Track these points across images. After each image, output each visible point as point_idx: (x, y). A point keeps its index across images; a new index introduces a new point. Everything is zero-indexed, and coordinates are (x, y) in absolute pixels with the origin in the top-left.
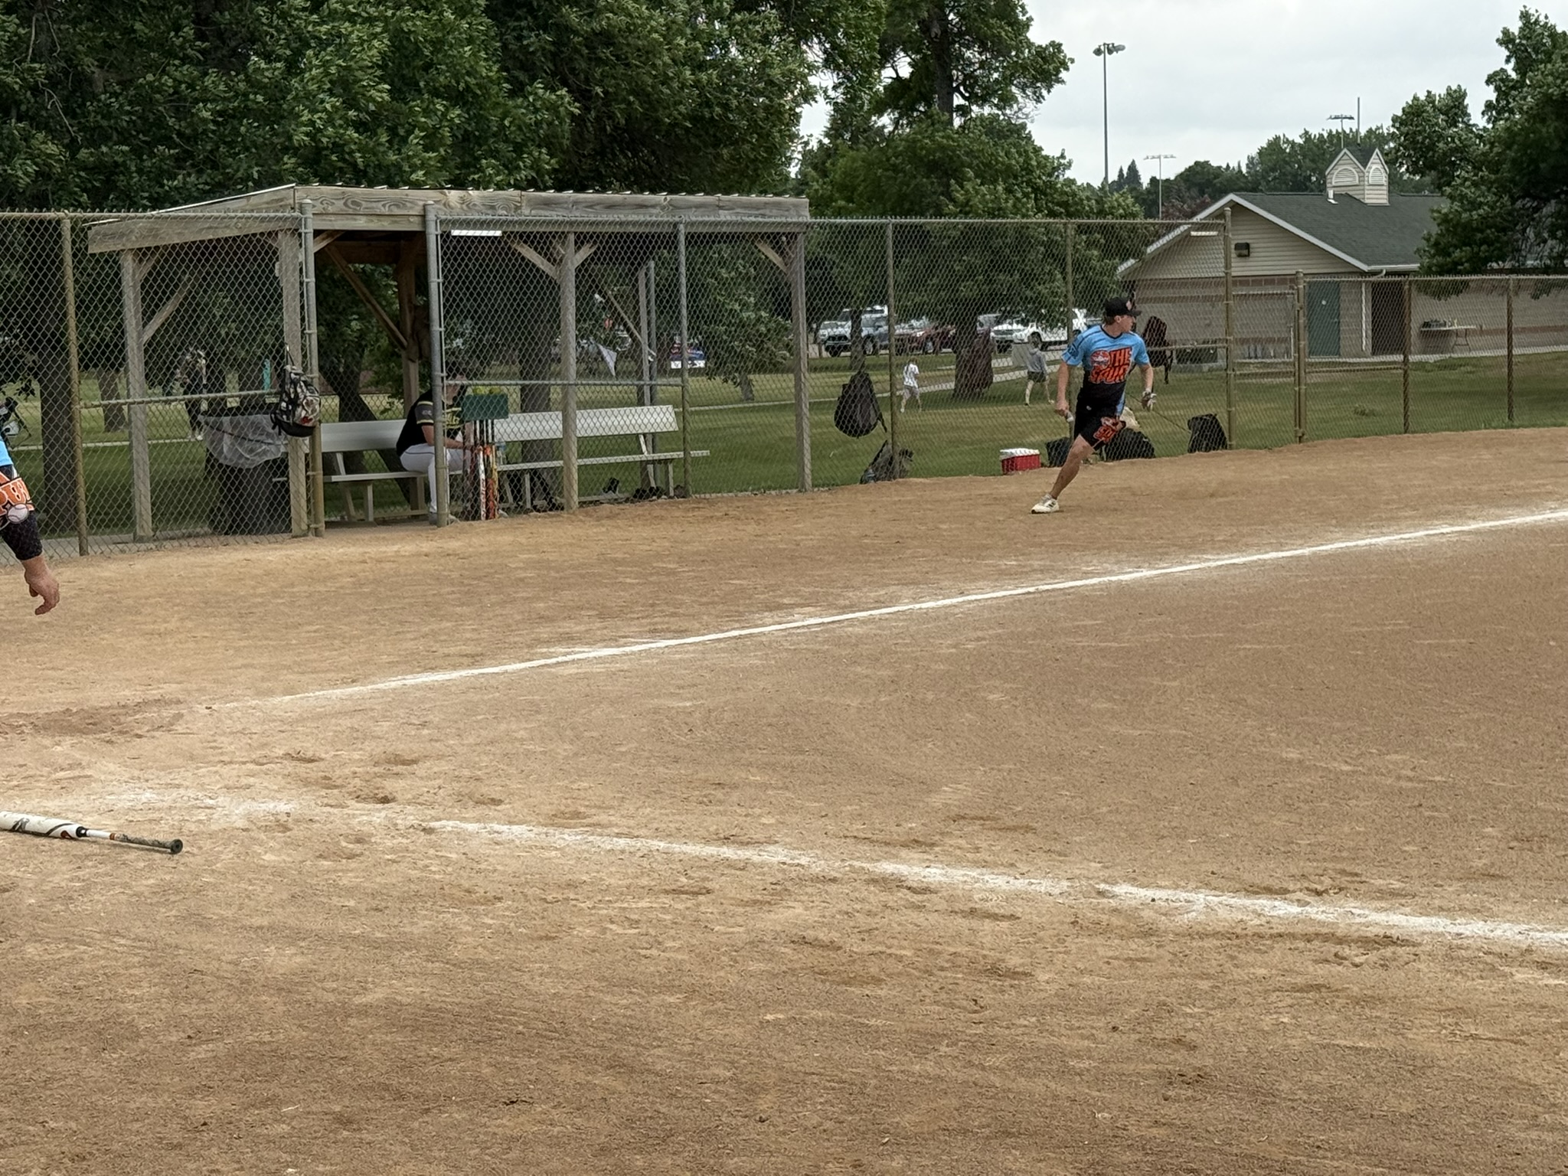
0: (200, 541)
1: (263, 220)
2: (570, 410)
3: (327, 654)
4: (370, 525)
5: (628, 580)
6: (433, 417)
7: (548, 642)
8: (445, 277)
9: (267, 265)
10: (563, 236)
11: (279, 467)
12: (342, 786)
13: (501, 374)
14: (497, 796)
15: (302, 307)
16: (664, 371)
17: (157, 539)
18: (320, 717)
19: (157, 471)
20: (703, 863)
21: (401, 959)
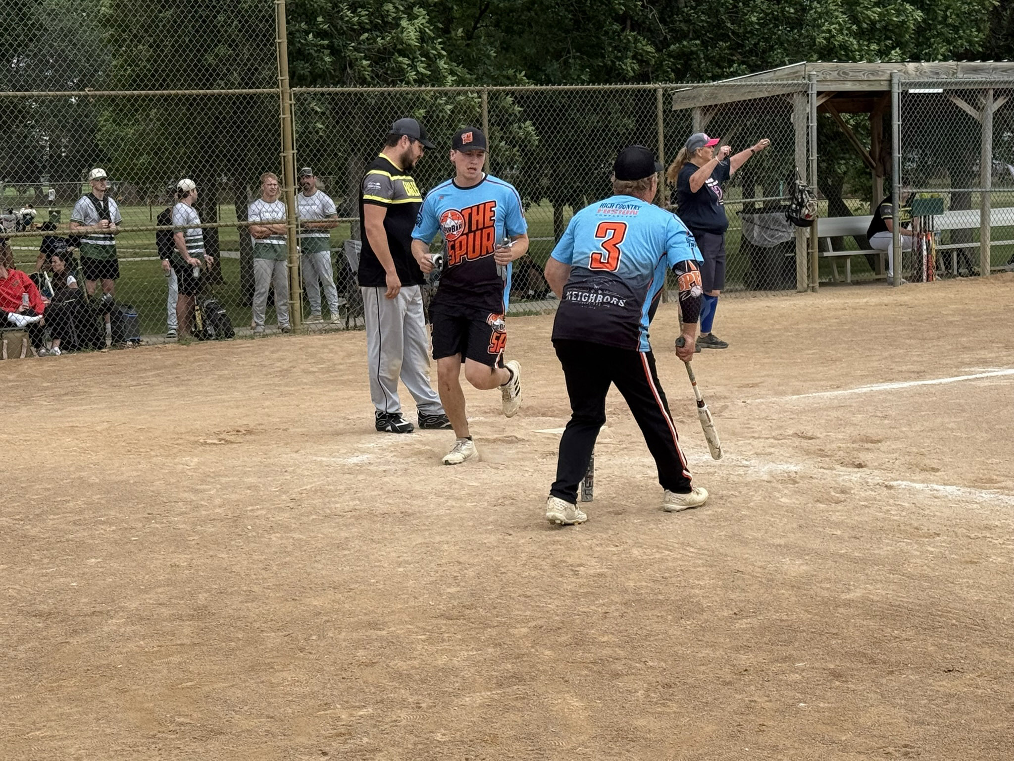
0: (738, 294)
1: (784, 85)
2: (986, 209)
3: (821, 369)
4: (848, 284)
6: (893, 213)
7: (969, 364)
8: (904, 121)
9: (786, 116)
10: (985, 92)
11: (790, 247)
12: (832, 456)
13: (939, 185)
14: (935, 466)
15: (808, 143)
18: (815, 410)
21: (872, 571)
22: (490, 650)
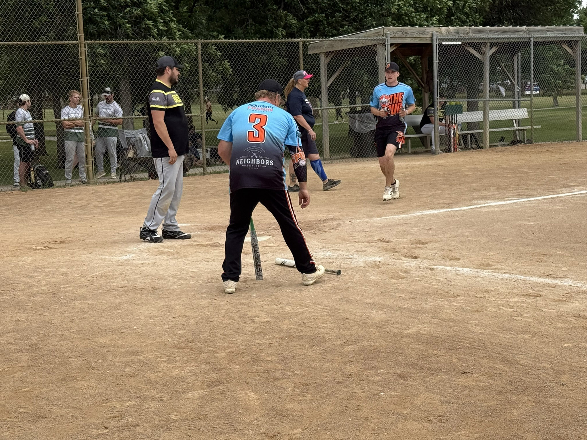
0: (347, 160)
1: (372, 40)
2: (486, 111)
4: (409, 154)
5: (509, 176)
6: (434, 113)
7: (477, 199)
8: (440, 60)
9: (373, 57)
10: (486, 43)
12: (400, 252)
13: (460, 97)
14: (458, 257)
16: (523, 95)
17: (331, 159)
18: (390, 226)
19: (332, 135)
20: (538, 285)
21: (422, 317)
22: (203, 366)
